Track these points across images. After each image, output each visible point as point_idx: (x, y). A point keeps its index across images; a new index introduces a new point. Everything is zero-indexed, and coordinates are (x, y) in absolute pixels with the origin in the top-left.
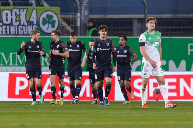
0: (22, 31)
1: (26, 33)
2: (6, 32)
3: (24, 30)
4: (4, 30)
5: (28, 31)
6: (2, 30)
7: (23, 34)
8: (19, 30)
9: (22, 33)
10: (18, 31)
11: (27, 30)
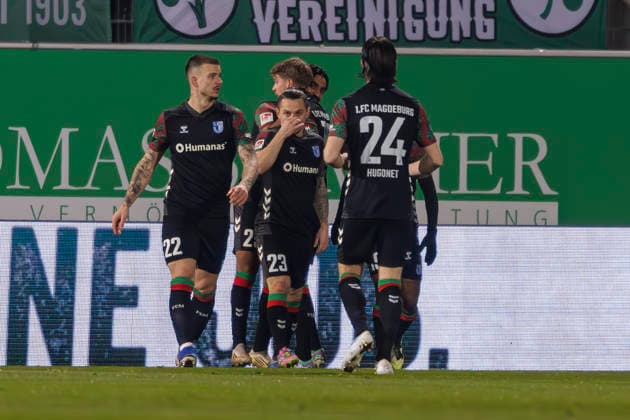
0: (419, 24)
1: (442, 33)
2: (342, 28)
3: (430, 18)
4: (332, 20)
5: (449, 25)
6: (324, 16)
7: (427, 40)
8: (408, 19)
9: (419, 36)
10: (401, 25)
11: (443, 18)
